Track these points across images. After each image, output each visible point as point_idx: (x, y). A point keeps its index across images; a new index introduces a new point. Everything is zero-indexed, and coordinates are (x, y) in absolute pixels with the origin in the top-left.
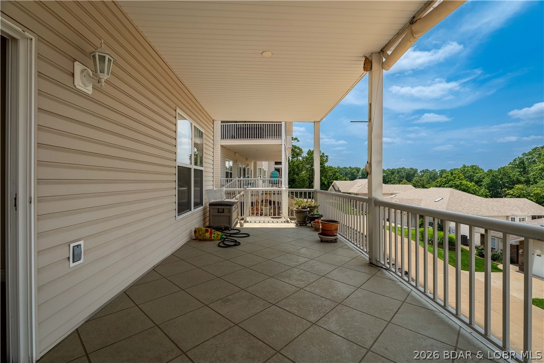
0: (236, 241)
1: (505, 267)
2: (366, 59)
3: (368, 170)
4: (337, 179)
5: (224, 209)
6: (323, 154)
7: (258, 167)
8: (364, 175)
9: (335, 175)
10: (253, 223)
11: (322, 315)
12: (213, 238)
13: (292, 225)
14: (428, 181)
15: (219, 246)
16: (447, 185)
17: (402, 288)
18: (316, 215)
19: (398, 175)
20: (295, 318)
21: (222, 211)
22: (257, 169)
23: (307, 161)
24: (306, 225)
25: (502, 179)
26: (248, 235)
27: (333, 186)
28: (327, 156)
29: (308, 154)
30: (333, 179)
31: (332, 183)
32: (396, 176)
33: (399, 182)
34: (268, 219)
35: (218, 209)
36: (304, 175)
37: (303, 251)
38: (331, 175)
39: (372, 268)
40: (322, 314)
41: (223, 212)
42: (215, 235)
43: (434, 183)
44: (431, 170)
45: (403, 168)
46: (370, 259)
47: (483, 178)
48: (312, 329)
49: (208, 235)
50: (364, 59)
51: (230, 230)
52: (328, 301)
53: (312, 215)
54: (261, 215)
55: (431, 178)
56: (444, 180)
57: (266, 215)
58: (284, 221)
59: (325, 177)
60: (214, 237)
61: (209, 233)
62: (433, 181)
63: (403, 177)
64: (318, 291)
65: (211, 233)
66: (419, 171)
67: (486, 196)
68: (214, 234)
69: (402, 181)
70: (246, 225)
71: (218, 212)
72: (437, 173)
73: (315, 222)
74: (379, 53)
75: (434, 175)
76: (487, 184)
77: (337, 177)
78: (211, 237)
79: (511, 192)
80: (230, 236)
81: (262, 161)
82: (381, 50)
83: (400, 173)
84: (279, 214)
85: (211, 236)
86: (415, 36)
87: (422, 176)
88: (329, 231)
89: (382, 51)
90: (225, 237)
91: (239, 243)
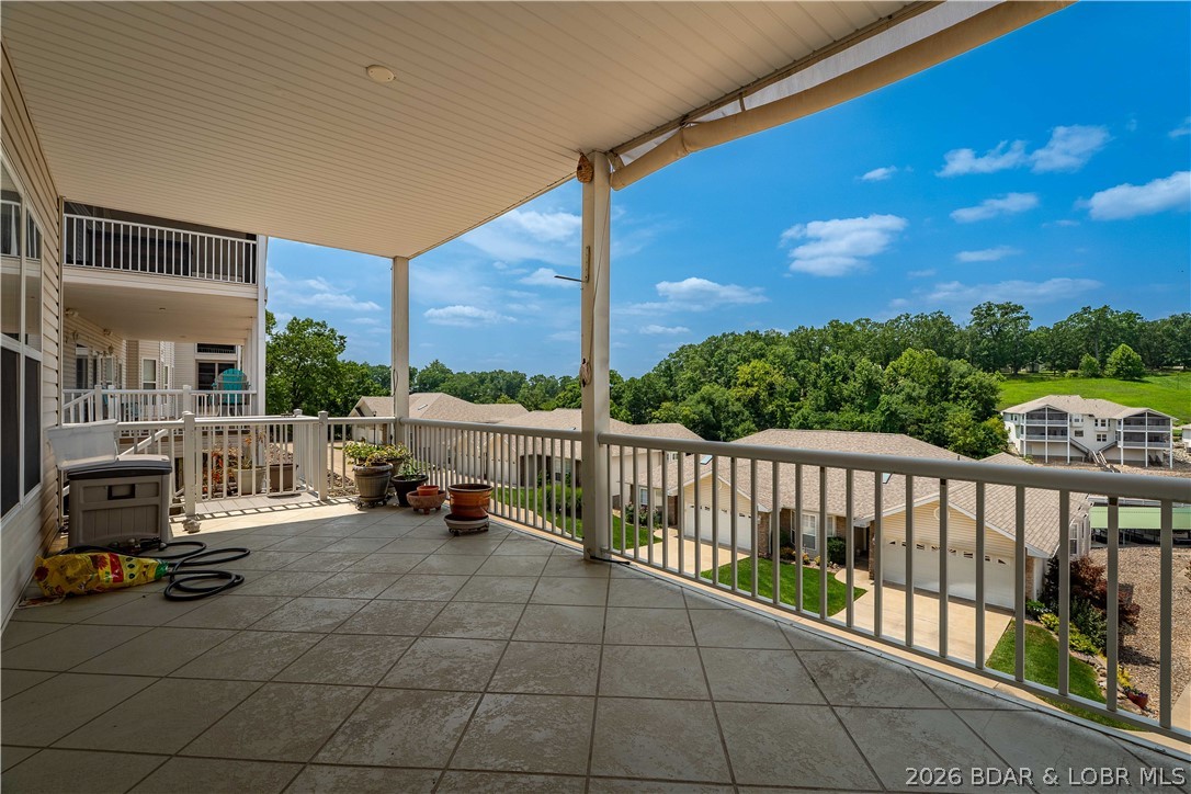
0: (223, 575)
1: (664, 534)
2: (583, 158)
3: (586, 376)
4: (367, 393)
5: (133, 487)
6: (332, 331)
7: (142, 358)
8: (425, 385)
9: (363, 382)
10: (222, 518)
11: (594, 675)
12: (127, 580)
13: (346, 508)
14: (544, 396)
15: (169, 598)
16: (573, 404)
17: (667, 588)
18: (412, 476)
19: (491, 386)
20: (554, 701)
21: (125, 491)
22: (142, 365)
23: (287, 346)
24: (385, 503)
25: (646, 393)
26: (245, 553)
27: (359, 409)
28: (342, 338)
29: (291, 329)
30: (358, 393)
31: (355, 402)
32: (489, 387)
33: (495, 399)
34: (262, 501)
35: (110, 488)
36: (281, 381)
37: (434, 562)
38: (353, 384)
39: (597, 566)
40: (592, 674)
41: (132, 495)
42: (134, 571)
43: (553, 401)
44: (547, 376)
45: (501, 371)
46: (587, 550)
47: (623, 392)
48: (603, 707)
49: (106, 574)
50: (578, 157)
51: (162, 549)
52: (579, 646)
53: (401, 478)
54: (229, 494)
55: (547, 392)
56: (569, 395)
57: (247, 493)
58: (318, 502)
59: (338, 387)
60: (132, 576)
61: (108, 568)
62: (551, 396)
63: (501, 390)
64: (544, 635)
65: (115, 566)
66: (528, 378)
67: (627, 422)
68: (132, 566)
69: (499, 397)
70: (206, 527)
71: (110, 497)
72: (557, 384)
73: (417, 494)
74: (605, 153)
75: (553, 388)
76: (629, 402)
77: (368, 388)
78: (120, 578)
79: (657, 413)
80: (183, 565)
81: (160, 340)
82: (611, 151)
83: (495, 382)
84: (288, 486)
85: (121, 574)
86: (688, 148)
87: (534, 387)
88: (472, 507)
89: (614, 152)
90: (171, 570)
91: (238, 577)
